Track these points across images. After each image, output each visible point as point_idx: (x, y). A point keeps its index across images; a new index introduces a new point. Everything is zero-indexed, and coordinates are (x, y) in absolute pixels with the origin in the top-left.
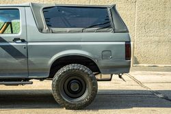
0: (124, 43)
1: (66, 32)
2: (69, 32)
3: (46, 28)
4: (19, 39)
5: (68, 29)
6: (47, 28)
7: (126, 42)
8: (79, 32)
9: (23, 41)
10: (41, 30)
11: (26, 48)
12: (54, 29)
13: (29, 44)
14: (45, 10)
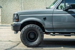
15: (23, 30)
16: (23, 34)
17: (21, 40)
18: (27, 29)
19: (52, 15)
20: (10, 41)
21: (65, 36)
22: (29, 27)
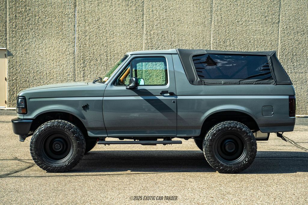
0: (287, 97)
1: (220, 84)
2: (225, 84)
3: (197, 79)
4: (167, 92)
5: (223, 81)
6: (199, 79)
7: (290, 96)
8: (235, 84)
9: (172, 94)
10: (192, 81)
11: (176, 102)
12: (207, 81)
13: (179, 97)
14: (195, 58)
15: (37, 132)
16: (36, 141)
17: (32, 156)
18: (45, 130)
19: (101, 98)
20: (16, 159)
21: (143, 145)
22: (50, 127)
